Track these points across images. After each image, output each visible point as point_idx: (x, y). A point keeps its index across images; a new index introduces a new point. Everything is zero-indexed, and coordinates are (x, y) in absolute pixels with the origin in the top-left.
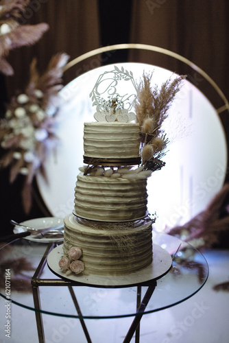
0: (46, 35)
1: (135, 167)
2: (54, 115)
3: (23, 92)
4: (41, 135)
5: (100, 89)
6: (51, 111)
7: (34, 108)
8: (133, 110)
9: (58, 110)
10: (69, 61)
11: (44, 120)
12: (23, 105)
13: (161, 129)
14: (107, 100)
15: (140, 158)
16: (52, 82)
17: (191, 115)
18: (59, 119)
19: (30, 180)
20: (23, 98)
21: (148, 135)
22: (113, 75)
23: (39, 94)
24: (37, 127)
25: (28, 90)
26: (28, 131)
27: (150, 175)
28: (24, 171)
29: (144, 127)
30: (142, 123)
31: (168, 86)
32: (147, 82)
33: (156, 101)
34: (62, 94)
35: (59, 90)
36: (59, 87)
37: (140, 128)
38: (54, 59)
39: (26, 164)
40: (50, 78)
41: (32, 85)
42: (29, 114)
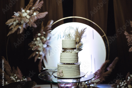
0: (47, 15)
1: (75, 50)
2: (49, 39)
3: (39, 33)
4: (45, 46)
5: (66, 31)
6: (48, 38)
7: (43, 37)
8: (74, 36)
9: (50, 38)
10: (54, 22)
11: (46, 41)
12: (39, 37)
13: (81, 41)
14: (68, 34)
15: (76, 48)
16: (48, 29)
17: (93, 38)
18: (50, 41)
19: (41, 61)
20: (39, 34)
21: (78, 42)
22: (69, 28)
23: (44, 33)
24: (43, 43)
25: (41, 32)
26: (41, 45)
27: (79, 52)
28: (39, 58)
29: (77, 40)
30: (76, 39)
31: (82, 30)
32: (77, 29)
33: (80, 34)
34: (51, 32)
35: (51, 31)
36: (51, 30)
37: (76, 41)
38: (49, 21)
39: (40, 56)
40: (48, 28)
41: (42, 30)
42: (41, 39)
